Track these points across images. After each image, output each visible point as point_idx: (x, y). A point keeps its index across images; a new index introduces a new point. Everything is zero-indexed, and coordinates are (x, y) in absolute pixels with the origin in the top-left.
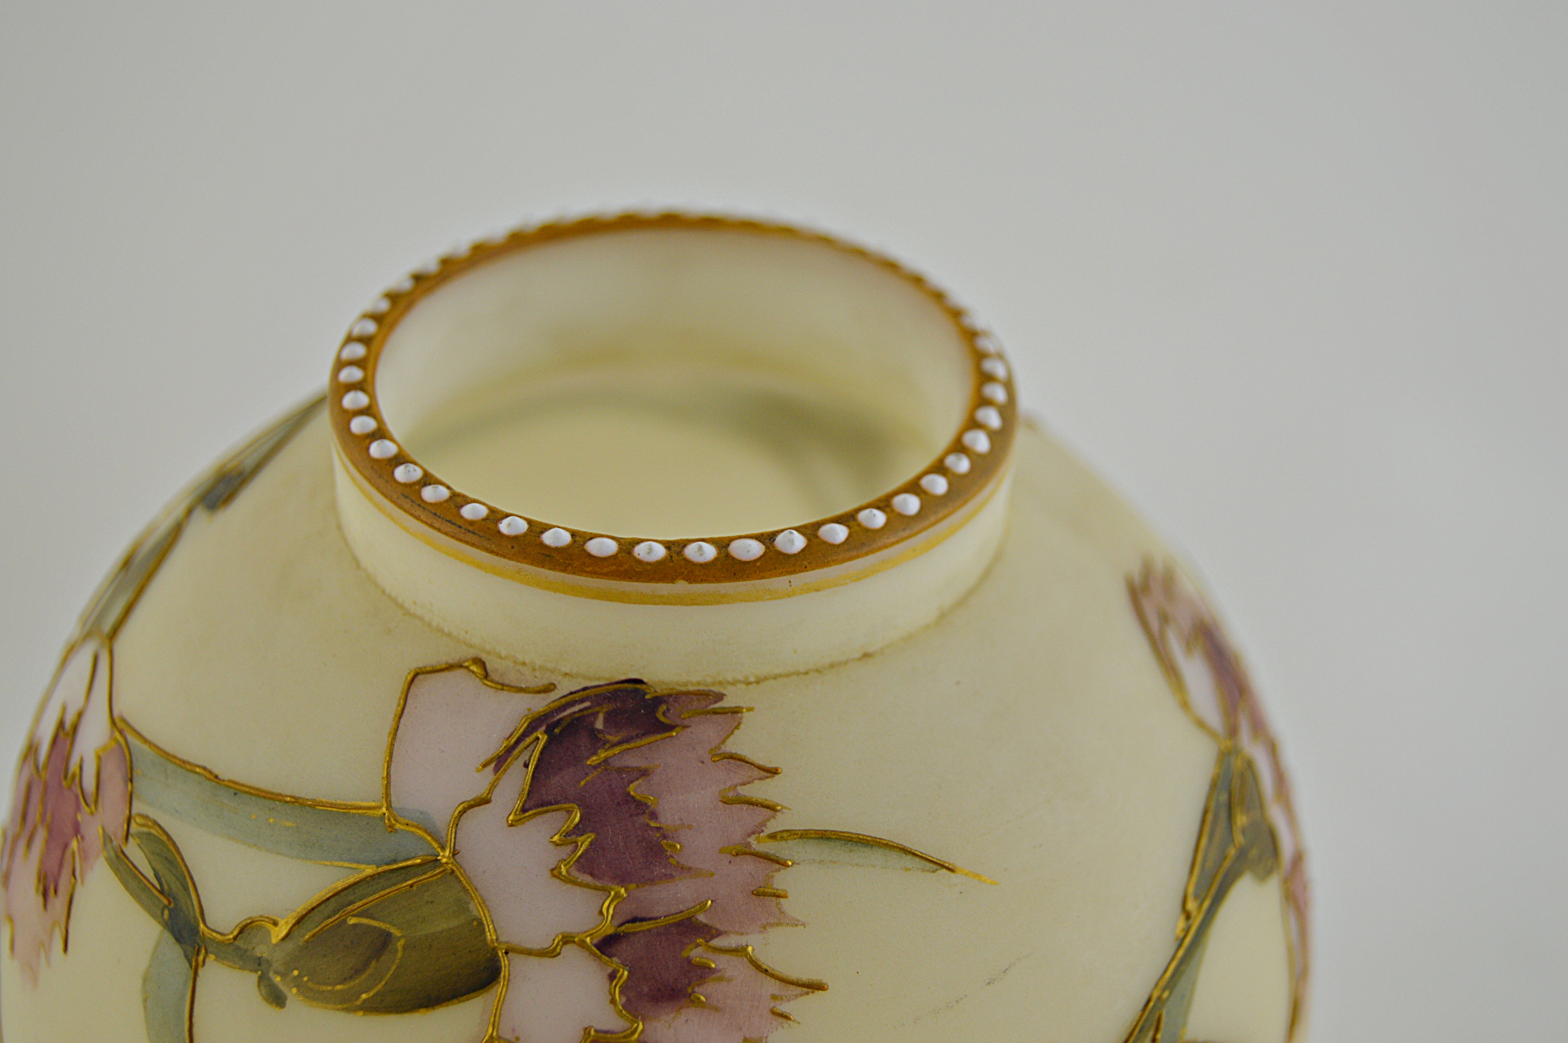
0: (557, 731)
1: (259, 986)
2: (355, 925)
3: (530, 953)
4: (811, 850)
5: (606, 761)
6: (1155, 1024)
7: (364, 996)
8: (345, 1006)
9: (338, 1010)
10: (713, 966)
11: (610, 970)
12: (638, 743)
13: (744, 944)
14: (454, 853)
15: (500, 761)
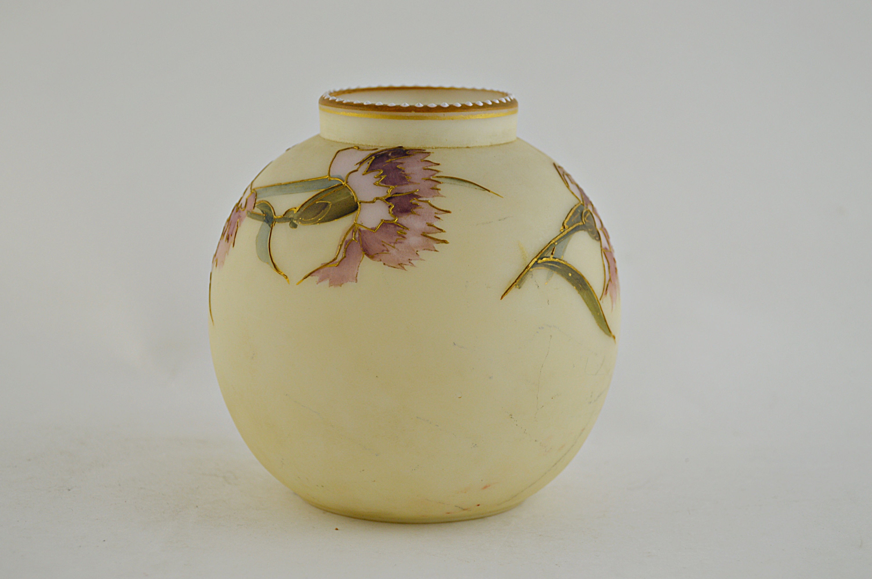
0: (378, 156)
1: (290, 225)
2: (318, 203)
3: (366, 202)
4: (448, 180)
5: (391, 162)
6: (553, 250)
7: (319, 219)
8: (314, 223)
9: (312, 224)
10: (418, 205)
11: (389, 205)
12: (400, 158)
13: (427, 200)
14: (347, 182)
15: (361, 163)
